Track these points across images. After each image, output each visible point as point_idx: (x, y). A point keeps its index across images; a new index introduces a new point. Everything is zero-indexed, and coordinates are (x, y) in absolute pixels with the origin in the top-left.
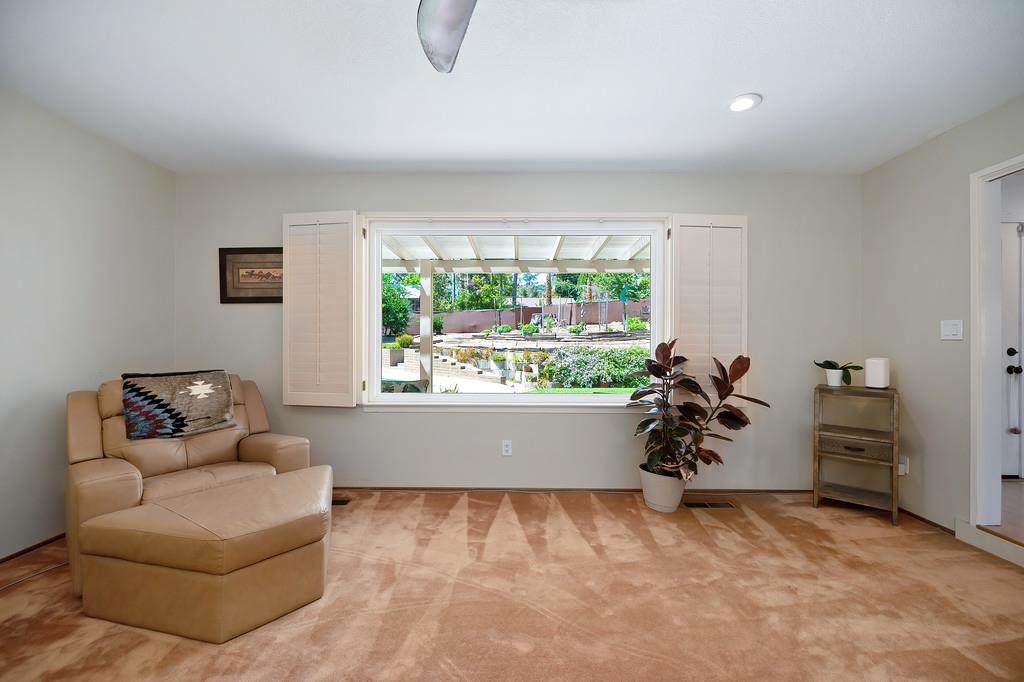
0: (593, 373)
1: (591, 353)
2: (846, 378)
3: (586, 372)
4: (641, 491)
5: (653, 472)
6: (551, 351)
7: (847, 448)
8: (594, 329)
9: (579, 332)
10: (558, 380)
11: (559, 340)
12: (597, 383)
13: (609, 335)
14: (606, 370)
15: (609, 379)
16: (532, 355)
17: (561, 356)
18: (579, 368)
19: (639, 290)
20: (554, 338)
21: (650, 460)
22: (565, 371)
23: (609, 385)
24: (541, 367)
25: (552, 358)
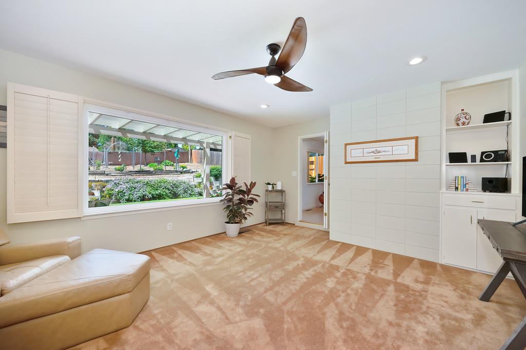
0: (139, 194)
1: (137, 182)
2: (273, 188)
3: (136, 193)
4: (225, 232)
5: (232, 223)
6: (107, 181)
7: (275, 207)
8: (130, 168)
9: (122, 170)
10: (117, 199)
11: (107, 175)
12: (143, 199)
13: (141, 172)
14: (147, 191)
15: (150, 196)
16: (93, 184)
17: (117, 184)
18: (131, 191)
19: (155, 148)
20: (103, 174)
21: (230, 220)
22: (122, 193)
23: (150, 199)
24: (102, 192)
25: (109, 186)
